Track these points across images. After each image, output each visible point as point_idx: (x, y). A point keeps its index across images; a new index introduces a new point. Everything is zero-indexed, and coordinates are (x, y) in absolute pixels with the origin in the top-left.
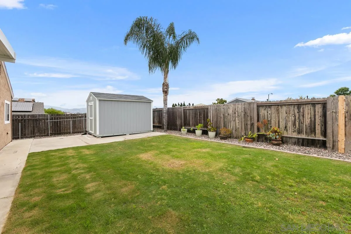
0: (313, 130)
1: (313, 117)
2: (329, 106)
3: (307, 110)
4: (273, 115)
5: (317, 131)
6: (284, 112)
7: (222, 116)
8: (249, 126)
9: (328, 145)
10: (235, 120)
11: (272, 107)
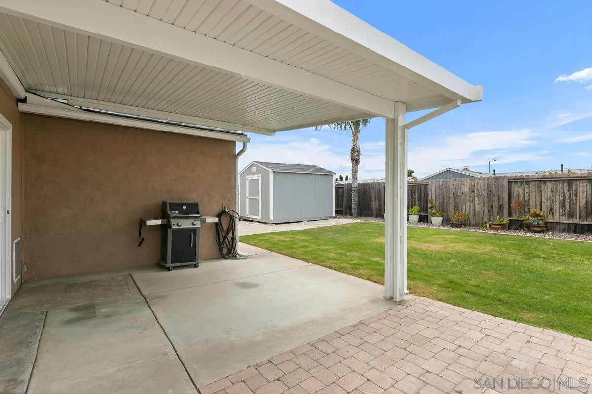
0: (589, 213)
4: (532, 194)
6: (549, 190)
7: (451, 195)
8: (496, 210)
10: (473, 201)
11: (531, 183)
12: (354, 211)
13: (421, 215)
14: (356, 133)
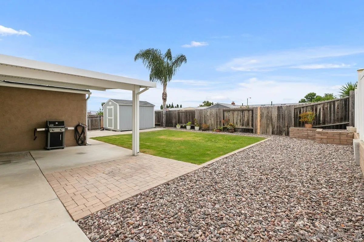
0: (248, 124)
1: (248, 117)
2: (254, 112)
3: (246, 113)
4: (231, 116)
5: (250, 124)
6: (236, 115)
7: (203, 116)
8: (219, 123)
9: (254, 131)
10: (211, 119)
11: (231, 111)
12: (164, 125)
13: (192, 126)
14: (165, 86)
